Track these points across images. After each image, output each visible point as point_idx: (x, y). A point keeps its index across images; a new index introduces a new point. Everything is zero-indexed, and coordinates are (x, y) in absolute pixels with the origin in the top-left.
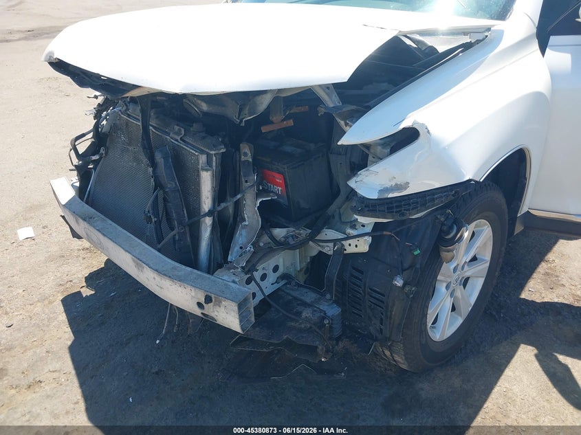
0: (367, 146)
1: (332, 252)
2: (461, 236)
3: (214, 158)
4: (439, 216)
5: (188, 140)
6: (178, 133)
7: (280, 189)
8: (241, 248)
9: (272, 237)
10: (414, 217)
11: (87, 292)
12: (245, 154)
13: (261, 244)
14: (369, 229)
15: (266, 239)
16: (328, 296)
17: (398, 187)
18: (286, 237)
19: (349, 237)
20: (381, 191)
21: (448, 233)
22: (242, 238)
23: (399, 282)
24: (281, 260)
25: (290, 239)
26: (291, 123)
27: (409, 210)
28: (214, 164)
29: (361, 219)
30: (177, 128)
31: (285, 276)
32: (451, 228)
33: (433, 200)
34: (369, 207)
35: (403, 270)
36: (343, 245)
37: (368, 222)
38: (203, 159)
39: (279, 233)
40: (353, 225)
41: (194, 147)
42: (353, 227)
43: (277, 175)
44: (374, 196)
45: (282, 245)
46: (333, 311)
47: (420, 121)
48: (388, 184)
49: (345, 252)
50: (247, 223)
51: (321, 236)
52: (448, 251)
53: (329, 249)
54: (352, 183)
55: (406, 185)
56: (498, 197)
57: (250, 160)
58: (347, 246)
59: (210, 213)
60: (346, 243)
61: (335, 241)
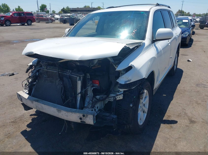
0: (120, 71)
1: (113, 100)
2: (144, 92)
3: (82, 77)
4: (138, 88)
5: (72, 73)
6: (69, 72)
7: (97, 84)
8: (88, 102)
9: (96, 99)
10: (132, 88)
11: (28, 129)
12: (88, 76)
13: (93, 101)
14: (122, 92)
15: (94, 99)
16: (113, 113)
17: (129, 81)
18: (99, 98)
19: (118, 95)
20: (125, 82)
21: (141, 91)
22: (87, 100)
23: (131, 106)
24: (99, 105)
25: (101, 98)
26: (100, 66)
27: (131, 86)
28: (81, 79)
29: (121, 90)
30: (68, 71)
31: (99, 110)
32: (141, 90)
33: (137, 83)
34: (122, 86)
35: (132, 102)
36: (116, 98)
37: (122, 90)
38: (78, 78)
39: (98, 97)
40: (118, 92)
41: (75, 75)
42: (119, 92)
43: (96, 81)
44: (124, 83)
45: (99, 100)
46: (115, 117)
47: (133, 64)
48: (127, 80)
49: (117, 100)
50: (89, 95)
51: (110, 96)
52: (142, 96)
53: (112, 100)
54: (118, 81)
55: (131, 80)
56: (148, 83)
57: (90, 78)
58: (117, 98)
59: (80, 93)
60: (117, 97)
61: (114, 97)
